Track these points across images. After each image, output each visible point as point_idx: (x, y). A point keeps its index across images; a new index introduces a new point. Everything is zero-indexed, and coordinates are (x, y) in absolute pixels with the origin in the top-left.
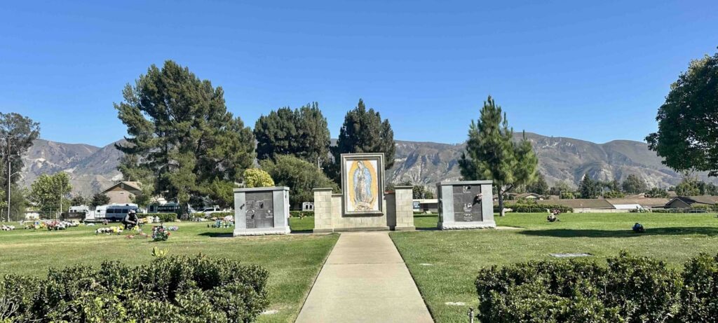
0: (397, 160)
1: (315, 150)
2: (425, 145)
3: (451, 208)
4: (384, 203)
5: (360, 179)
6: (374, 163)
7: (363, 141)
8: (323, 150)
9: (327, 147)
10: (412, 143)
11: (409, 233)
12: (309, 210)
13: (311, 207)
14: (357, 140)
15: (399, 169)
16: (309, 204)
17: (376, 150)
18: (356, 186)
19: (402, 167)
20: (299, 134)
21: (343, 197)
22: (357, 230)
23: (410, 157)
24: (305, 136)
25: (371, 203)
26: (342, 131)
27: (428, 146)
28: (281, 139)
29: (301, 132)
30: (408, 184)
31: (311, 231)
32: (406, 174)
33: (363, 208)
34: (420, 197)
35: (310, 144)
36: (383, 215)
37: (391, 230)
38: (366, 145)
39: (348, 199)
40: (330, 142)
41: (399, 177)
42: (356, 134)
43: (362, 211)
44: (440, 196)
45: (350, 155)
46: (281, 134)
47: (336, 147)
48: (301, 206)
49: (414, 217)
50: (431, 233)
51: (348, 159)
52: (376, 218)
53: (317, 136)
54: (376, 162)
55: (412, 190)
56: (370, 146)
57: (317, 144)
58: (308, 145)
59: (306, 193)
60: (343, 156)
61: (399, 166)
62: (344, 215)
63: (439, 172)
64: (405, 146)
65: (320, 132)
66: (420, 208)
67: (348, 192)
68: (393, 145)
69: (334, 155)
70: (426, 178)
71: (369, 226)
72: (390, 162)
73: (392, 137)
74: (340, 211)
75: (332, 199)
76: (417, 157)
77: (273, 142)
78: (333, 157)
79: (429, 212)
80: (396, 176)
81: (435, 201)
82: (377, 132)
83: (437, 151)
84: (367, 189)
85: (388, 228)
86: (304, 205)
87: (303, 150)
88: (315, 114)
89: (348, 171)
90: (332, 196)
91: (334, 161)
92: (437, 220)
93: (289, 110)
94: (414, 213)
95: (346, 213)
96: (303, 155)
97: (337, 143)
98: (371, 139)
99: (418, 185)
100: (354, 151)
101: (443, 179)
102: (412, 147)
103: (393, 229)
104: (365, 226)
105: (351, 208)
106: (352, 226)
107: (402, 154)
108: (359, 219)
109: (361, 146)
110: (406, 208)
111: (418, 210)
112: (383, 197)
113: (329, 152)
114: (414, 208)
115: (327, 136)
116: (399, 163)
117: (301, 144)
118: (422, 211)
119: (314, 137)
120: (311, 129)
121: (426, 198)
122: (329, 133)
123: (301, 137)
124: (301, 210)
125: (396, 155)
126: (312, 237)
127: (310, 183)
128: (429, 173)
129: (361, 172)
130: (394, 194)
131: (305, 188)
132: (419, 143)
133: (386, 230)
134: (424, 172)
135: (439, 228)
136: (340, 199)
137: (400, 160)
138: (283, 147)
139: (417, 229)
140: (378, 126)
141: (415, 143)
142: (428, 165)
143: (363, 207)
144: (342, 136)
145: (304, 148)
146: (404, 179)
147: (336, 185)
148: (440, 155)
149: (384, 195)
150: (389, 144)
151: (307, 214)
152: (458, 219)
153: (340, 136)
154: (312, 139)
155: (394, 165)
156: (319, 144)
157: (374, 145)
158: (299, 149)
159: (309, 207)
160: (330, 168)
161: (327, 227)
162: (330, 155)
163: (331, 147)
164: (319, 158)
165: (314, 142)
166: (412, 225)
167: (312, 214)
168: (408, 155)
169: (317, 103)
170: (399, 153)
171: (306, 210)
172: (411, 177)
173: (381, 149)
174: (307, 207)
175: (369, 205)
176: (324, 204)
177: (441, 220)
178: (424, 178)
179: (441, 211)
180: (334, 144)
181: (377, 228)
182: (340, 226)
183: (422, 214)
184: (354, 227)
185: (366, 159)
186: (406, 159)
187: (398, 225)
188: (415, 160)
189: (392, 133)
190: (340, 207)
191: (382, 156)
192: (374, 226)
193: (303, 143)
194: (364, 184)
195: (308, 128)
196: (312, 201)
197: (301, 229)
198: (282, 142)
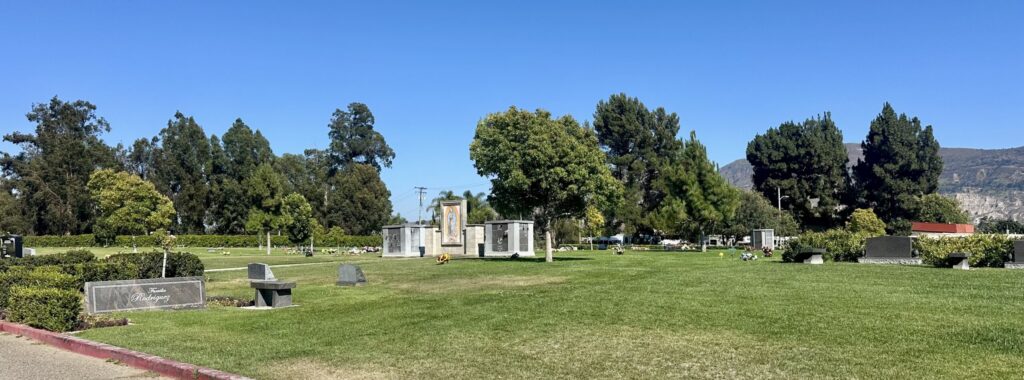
3: (491, 241)
5: (451, 220)
18: (449, 224)
20: (800, 154)
28: (776, 162)
43: (451, 242)
46: (777, 156)
77: (766, 165)
90: (436, 232)
129: (452, 215)
138: (780, 170)
143: (452, 239)
152: (495, 249)
169: (829, 113)
175: (455, 238)
194: (453, 224)
195: (812, 145)
198: (779, 164)
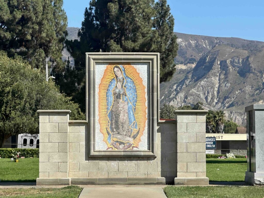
0: (180, 67)
1: (41, 45)
2: (226, 43)
4: (158, 137)
5: (118, 96)
6: (142, 70)
7: (122, 32)
8: (54, 46)
9: (61, 40)
10: (205, 38)
11: (198, 188)
12: (28, 147)
13: (32, 142)
14: (113, 30)
15: (182, 82)
16: (29, 137)
17: (145, 47)
18: (110, 107)
19: (186, 78)
20: (14, 18)
21: (88, 126)
22: (110, 182)
23: (202, 62)
24: (24, 21)
25: (134, 137)
26: (87, 14)
27: (232, 46)
29: (19, 15)
30: (196, 107)
31: (33, 182)
32: (194, 90)
33: (121, 146)
34: (216, 131)
35: (32, 36)
36: (154, 157)
37: (168, 183)
38: (127, 39)
39: (97, 131)
40: (66, 33)
41: (182, 95)
42: (111, 21)
43: (120, 150)
44: (250, 128)
45: (101, 55)
47: (76, 41)
48: (15, 140)
49: (208, 162)
50: (234, 189)
51: (98, 62)
52: (142, 163)
53: (45, 22)
54: (145, 67)
55: (204, 118)
56: (134, 41)
57: (44, 35)
58: (29, 37)
59: (25, 119)
60: (90, 56)
61: (182, 76)
62: (89, 157)
63: (248, 89)
64: (193, 42)
65: (50, 16)
66: (216, 149)
67: (97, 118)
68: (173, 40)
69: (73, 54)
70: (226, 98)
71: (131, 176)
72: (167, 69)
73: (171, 28)
74: (83, 150)
75: (69, 129)
76: (212, 62)
78: (71, 59)
79: (231, 156)
80: (178, 93)
81: (243, 137)
82: (146, 18)
83: (246, 53)
84: (128, 114)
85: (164, 179)
86: (21, 137)
87: (21, 45)
89: (98, 81)
90: (70, 124)
91: (72, 65)
92: (245, 168)
94: (207, 156)
95: (92, 153)
96: (21, 54)
97: (79, 34)
98: (136, 29)
99: (212, 109)
100: (107, 49)
101: (255, 100)
102: (205, 45)
103: (171, 182)
104: (124, 176)
105: (101, 144)
106: (103, 176)
107: (188, 56)
108: (114, 164)
109: (119, 42)
110: (193, 148)
111: (212, 152)
112: (156, 128)
113: (65, 50)
114: (208, 148)
115: (62, 23)
116: (181, 71)
117: (18, 35)
118: (220, 153)
119: (40, 24)
120: (35, 9)
121: (226, 131)
122: (66, 19)
123: (18, 23)
124: (15, 146)
125: (177, 57)
126: (36, 192)
127: (33, 102)
128: (231, 91)
129: (119, 85)
130: (175, 123)
131: (23, 110)
132: (217, 38)
133: (159, 183)
134: (224, 89)
135: (249, 181)
136: (82, 129)
137: (183, 67)
139: (211, 182)
140: (148, 7)
141: (210, 40)
142: (230, 77)
143: (121, 143)
144: (87, 23)
145: (22, 42)
146: (190, 100)
147: (76, 105)
148: (251, 59)
149: (158, 124)
150: (166, 40)
151: (25, 153)
153: (83, 24)
154: (37, 27)
155: (175, 76)
156: (47, 36)
157: (141, 40)
158: (13, 44)
159: (28, 142)
160: (65, 76)
161: (60, 176)
162: (66, 55)
163: (68, 43)
164: (47, 60)
165: (40, 31)
166: (204, 177)
167: (35, 154)
168: (198, 58)
170: (183, 54)
171: (24, 148)
172: (202, 96)
173: (154, 46)
174: (25, 141)
175: (131, 140)
176: (56, 138)
177: (252, 169)
178: (223, 98)
179: (252, 154)
180: (73, 37)
181: (145, 179)
182: (82, 175)
183: (219, 159)
184: (106, 177)
185: (129, 62)
186: (194, 66)
187: (181, 176)
188: (209, 67)
189: (172, 21)
190: (83, 143)
191: (156, 57)
192: (139, 176)
193: (22, 34)
195: (30, 7)
196: (35, 131)
197: (17, 178)
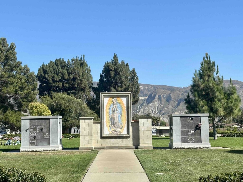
0: (141, 98)
1: (81, 89)
2: (160, 87)
3: (179, 133)
4: (131, 128)
5: (114, 111)
6: (124, 100)
8: (87, 90)
9: (90, 87)
10: (152, 85)
11: (148, 150)
14: (112, 83)
15: (142, 105)
16: (76, 129)
17: (126, 90)
18: (111, 116)
19: (144, 103)
20: (70, 78)
21: (101, 124)
23: (150, 96)
24: (74, 79)
25: (121, 129)
26: (101, 76)
27: (163, 89)
28: (57, 81)
29: (72, 77)
31: (77, 149)
34: (157, 125)
35: (78, 85)
36: (130, 137)
37: (135, 148)
38: (118, 86)
39: (105, 126)
40: (92, 84)
42: (111, 79)
43: (115, 134)
44: (171, 124)
45: (107, 94)
46: (57, 78)
47: (97, 87)
48: (70, 130)
49: (153, 139)
50: (164, 151)
51: (105, 97)
52: (125, 139)
54: (126, 98)
55: (151, 120)
58: (76, 86)
59: (74, 121)
60: (102, 94)
61: (142, 102)
63: (170, 107)
64: (146, 87)
65: (85, 77)
66: (157, 133)
67: (105, 121)
68: (138, 87)
69: (95, 93)
70: (161, 111)
71: (120, 145)
72: (135, 99)
73: (137, 82)
74: (99, 135)
75: (93, 125)
76: (155, 96)
77: (51, 83)
78: (95, 95)
79: (163, 136)
80: (140, 109)
81: (168, 128)
82: (126, 77)
83: (169, 92)
84: (119, 118)
86: (73, 129)
88: (82, 64)
89: (105, 105)
90: (93, 123)
91: (95, 98)
92: (169, 141)
93: (63, 60)
94: (153, 136)
95: (103, 136)
97: (98, 84)
98: (122, 82)
99: (155, 116)
100: (109, 91)
102: (152, 88)
103: (137, 147)
104: (117, 145)
105: (107, 132)
106: (108, 145)
107: (144, 94)
108: (112, 140)
109: (115, 87)
110: (146, 133)
111: (155, 134)
113: (92, 91)
114: (152, 133)
115: (90, 80)
116: (142, 100)
117: (71, 85)
118: (158, 135)
119: (81, 80)
121: (161, 125)
122: (92, 78)
123: (72, 80)
124: (70, 133)
125: (140, 94)
126: (78, 153)
127: (77, 114)
128: (163, 108)
129: (114, 106)
130: (138, 122)
131: (73, 117)
132: (157, 86)
133: (132, 148)
134: (160, 107)
135: (170, 147)
136: (99, 125)
138: (58, 87)
139: (154, 148)
140: (127, 73)
141: (154, 86)
142: (163, 102)
143: (115, 131)
145: (73, 88)
146: (145, 112)
147: (97, 115)
148: (171, 95)
149: (131, 123)
150: (135, 86)
151: (74, 136)
152: (184, 141)
153: (100, 80)
155: (139, 102)
156: (84, 85)
157: (124, 87)
158: (69, 89)
159: (76, 131)
160: (92, 103)
161: (89, 146)
162: (92, 93)
163: (93, 88)
164: (84, 96)
165: (81, 83)
166: (151, 145)
167: (79, 136)
168: (149, 94)
169: (84, 56)
170: (142, 92)
171: (74, 133)
172: (151, 110)
173: (130, 90)
176: (87, 129)
177: (172, 142)
179: (171, 135)
180: (95, 86)
181: (126, 147)
182: (99, 145)
183: (158, 137)
185: (119, 97)
186: (147, 97)
187: (141, 145)
188: (154, 98)
190: (99, 131)
191: (130, 94)
192: (123, 145)
193: (73, 85)
194: (116, 115)
196: (78, 126)
198: (58, 83)
